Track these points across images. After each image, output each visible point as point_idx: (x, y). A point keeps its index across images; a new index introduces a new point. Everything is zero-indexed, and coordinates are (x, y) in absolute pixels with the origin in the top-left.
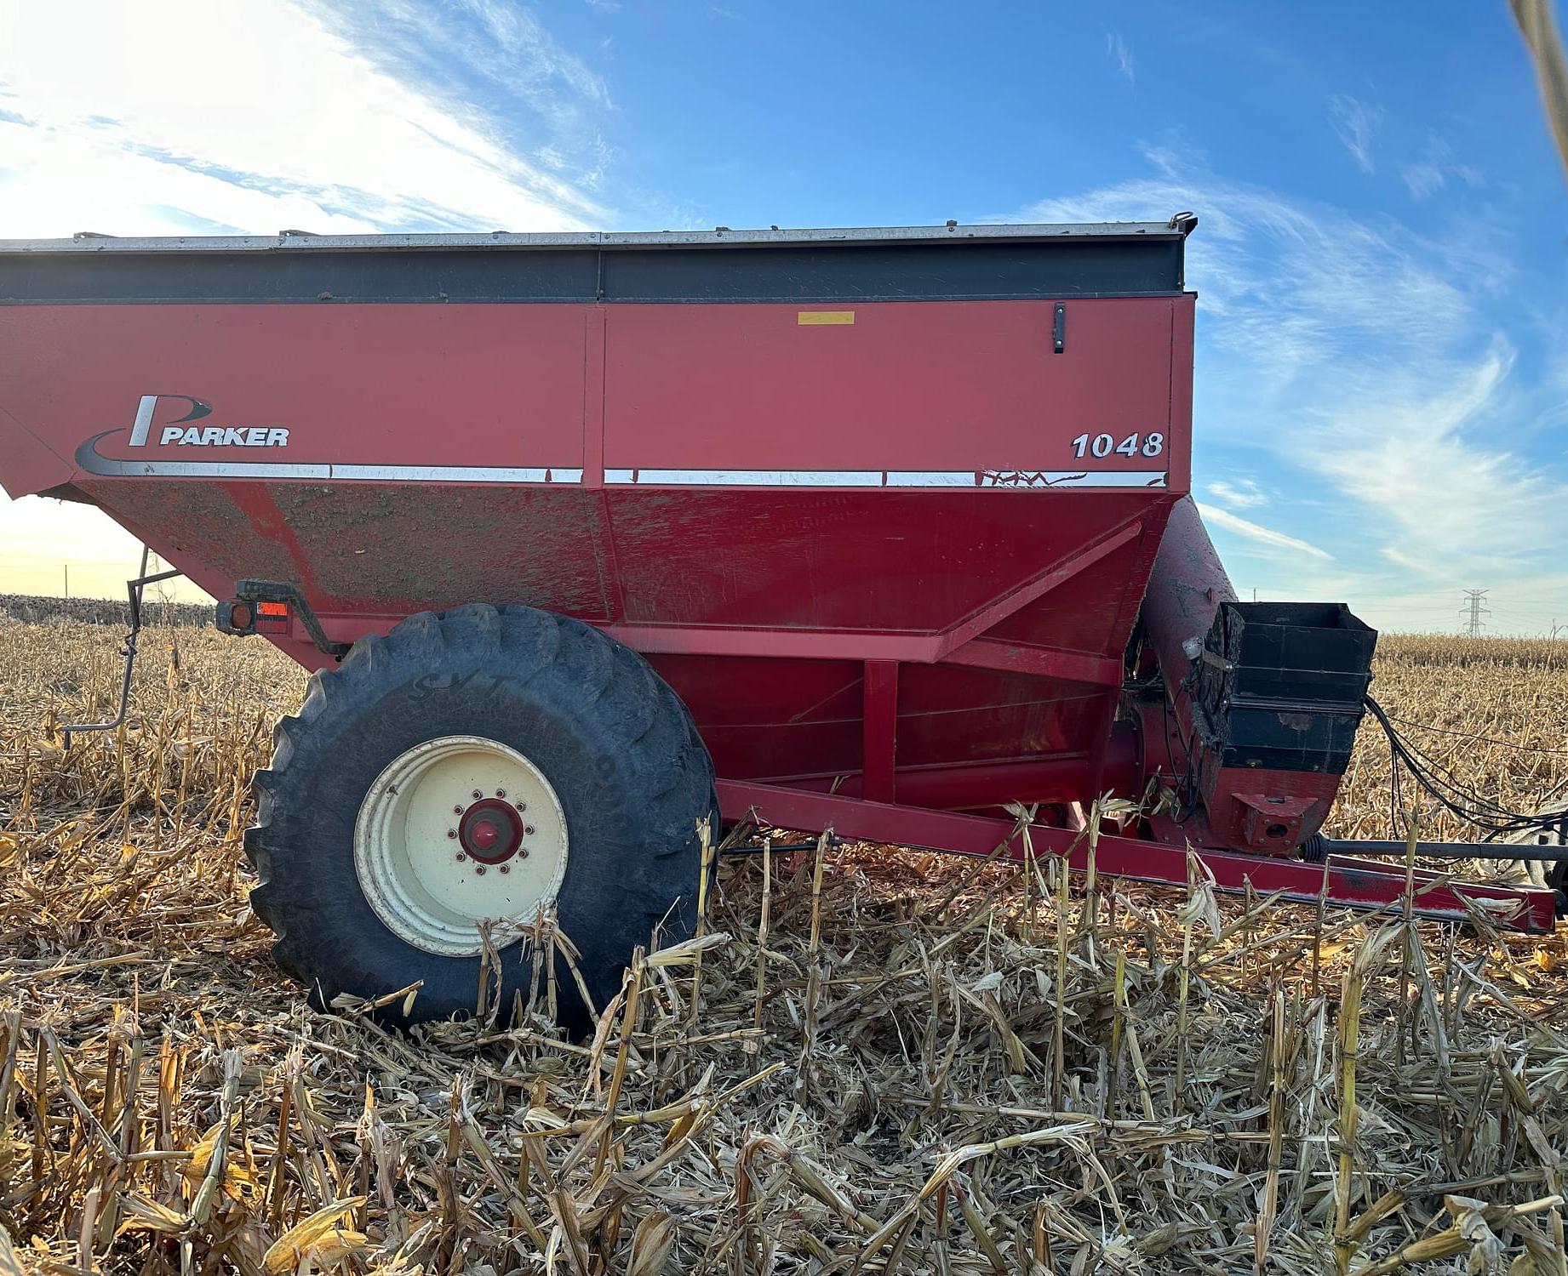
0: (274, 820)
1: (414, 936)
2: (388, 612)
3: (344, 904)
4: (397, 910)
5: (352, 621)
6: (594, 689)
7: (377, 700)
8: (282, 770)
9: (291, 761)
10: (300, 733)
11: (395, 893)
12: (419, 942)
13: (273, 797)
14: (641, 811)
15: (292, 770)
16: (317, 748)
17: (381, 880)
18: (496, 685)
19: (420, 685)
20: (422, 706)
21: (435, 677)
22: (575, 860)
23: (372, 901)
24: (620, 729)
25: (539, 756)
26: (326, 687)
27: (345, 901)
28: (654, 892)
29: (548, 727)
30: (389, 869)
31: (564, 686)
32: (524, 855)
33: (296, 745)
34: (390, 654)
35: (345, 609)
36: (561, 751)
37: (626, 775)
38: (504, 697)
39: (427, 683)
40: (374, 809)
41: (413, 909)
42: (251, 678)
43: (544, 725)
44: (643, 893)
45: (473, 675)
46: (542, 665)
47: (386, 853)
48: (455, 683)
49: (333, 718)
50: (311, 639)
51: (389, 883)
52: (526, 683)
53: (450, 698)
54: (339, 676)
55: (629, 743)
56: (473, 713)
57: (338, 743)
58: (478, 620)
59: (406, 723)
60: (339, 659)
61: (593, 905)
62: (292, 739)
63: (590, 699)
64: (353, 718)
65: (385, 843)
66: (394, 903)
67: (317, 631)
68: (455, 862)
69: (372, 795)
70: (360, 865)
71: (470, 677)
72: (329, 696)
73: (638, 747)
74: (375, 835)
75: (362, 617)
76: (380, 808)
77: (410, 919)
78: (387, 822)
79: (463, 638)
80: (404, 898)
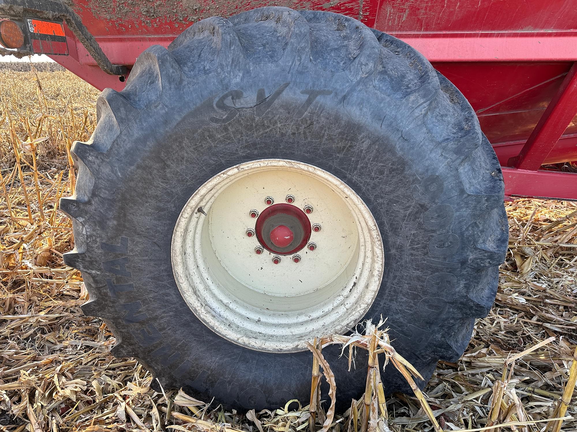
0: (89, 249)
1: (239, 336)
2: (158, 33)
3: (171, 316)
4: (218, 310)
5: (129, 44)
6: (422, 101)
7: (174, 123)
8: (86, 199)
9: (93, 190)
10: (97, 161)
11: (214, 296)
12: (242, 340)
13: (83, 226)
14: (467, 229)
15: (96, 199)
16: (118, 177)
17: (200, 287)
18: (309, 102)
19: (222, 106)
20: (226, 129)
21: (237, 95)
22: (391, 275)
23: (196, 310)
24: (450, 146)
25: (354, 178)
26: (116, 110)
27: (171, 313)
28: (472, 301)
29: (369, 147)
30: (205, 275)
31: (388, 99)
32: (312, 248)
33: (96, 173)
34: (181, 69)
35: (119, 32)
36: (382, 173)
37: (455, 194)
38: (319, 116)
39: (228, 102)
40: (186, 230)
41: (231, 306)
42: (85, 92)
43: (365, 146)
44: (461, 303)
45: (283, 91)
46: (362, 75)
47: (200, 262)
48: (261, 100)
49: (129, 145)
50: (95, 62)
51: (207, 288)
52: (344, 98)
53: (257, 119)
54: (126, 97)
55: (459, 161)
56: (283, 135)
57: (140, 171)
58: (273, 24)
59: (210, 148)
60: (122, 79)
61: (412, 315)
62: (90, 168)
63: (417, 113)
64: (151, 144)
65: (198, 254)
66: (215, 305)
67: (98, 53)
68: (255, 254)
69: (183, 220)
70: (181, 281)
71: (278, 94)
72: (121, 121)
73: (466, 164)
74: (189, 251)
75: (136, 40)
76: (191, 228)
77: (231, 317)
78: (198, 236)
79: (264, 46)
80: (221, 297)
